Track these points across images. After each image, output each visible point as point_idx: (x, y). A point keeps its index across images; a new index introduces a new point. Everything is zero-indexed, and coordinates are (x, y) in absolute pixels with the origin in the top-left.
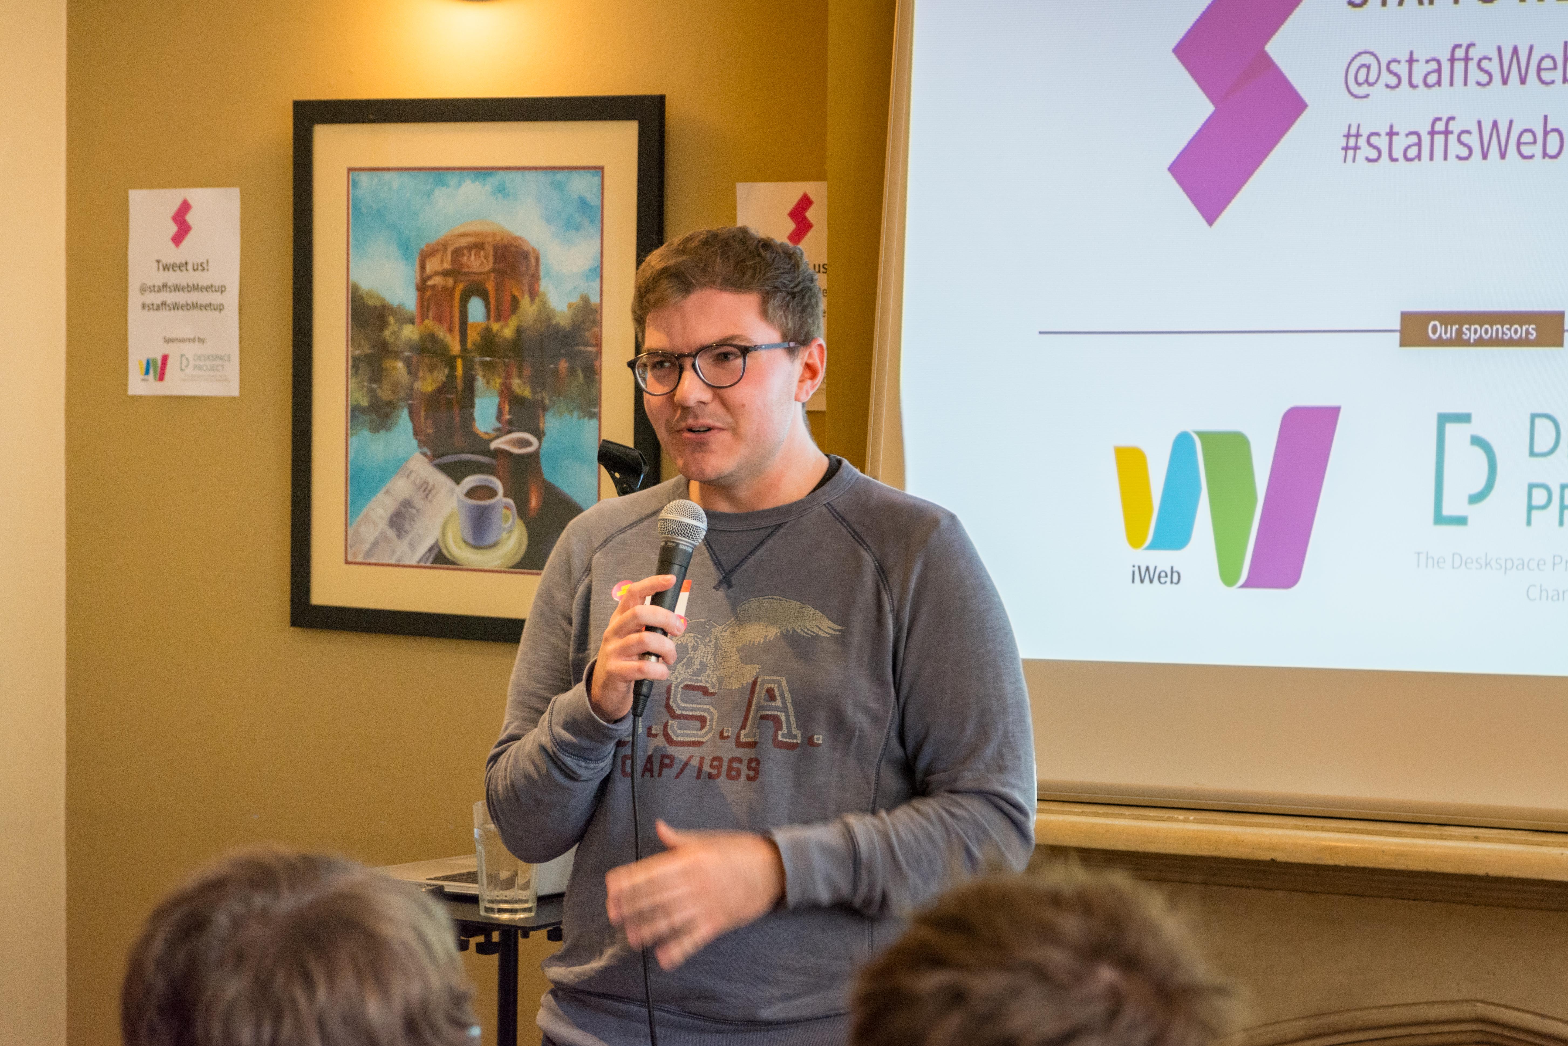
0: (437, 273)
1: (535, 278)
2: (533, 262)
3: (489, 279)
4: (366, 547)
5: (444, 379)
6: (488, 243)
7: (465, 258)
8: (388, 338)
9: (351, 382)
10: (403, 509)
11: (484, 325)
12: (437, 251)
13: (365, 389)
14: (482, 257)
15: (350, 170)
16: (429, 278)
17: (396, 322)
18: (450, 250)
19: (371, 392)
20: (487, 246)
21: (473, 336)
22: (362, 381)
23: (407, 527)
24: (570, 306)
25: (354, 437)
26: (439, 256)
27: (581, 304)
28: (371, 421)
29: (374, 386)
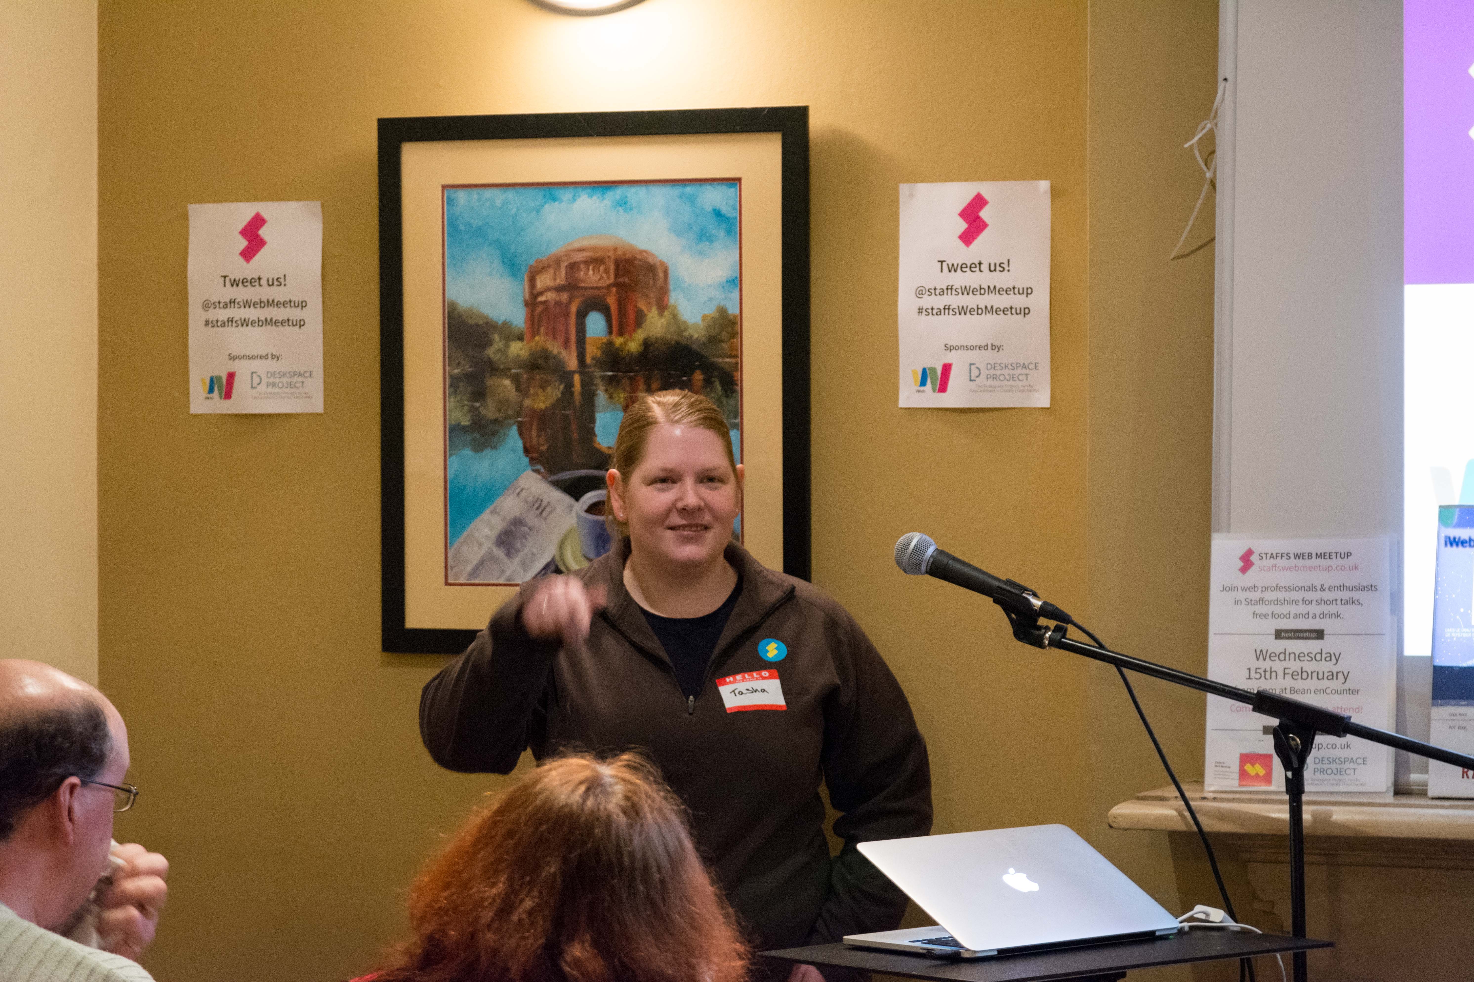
0: (548, 289)
1: (663, 291)
2: (661, 275)
3: (609, 292)
4: (469, 568)
5: (560, 395)
6: (609, 257)
7: (582, 273)
8: (492, 355)
9: (450, 402)
10: (512, 527)
11: (605, 340)
12: (549, 266)
13: (466, 407)
14: (601, 272)
15: (444, 187)
16: (541, 294)
17: (501, 340)
18: (563, 266)
19: (473, 410)
20: (607, 259)
21: (592, 352)
22: (461, 400)
23: (518, 545)
24: (704, 318)
25: (454, 457)
26: (551, 271)
27: (717, 315)
28: (474, 440)
29: (477, 404)
